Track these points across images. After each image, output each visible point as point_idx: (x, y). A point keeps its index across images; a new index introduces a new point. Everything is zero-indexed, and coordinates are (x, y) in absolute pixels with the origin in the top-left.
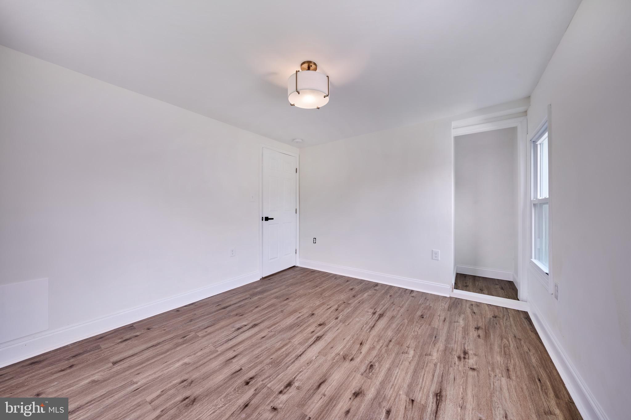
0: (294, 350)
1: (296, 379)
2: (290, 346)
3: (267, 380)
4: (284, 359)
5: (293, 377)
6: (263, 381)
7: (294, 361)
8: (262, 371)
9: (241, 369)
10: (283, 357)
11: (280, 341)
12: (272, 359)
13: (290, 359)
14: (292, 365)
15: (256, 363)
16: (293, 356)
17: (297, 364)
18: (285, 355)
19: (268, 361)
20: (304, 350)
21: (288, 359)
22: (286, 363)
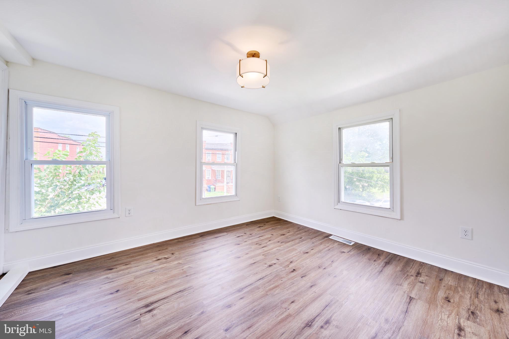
0: (264, 284)
1: (266, 267)
2: (267, 288)
3: (283, 269)
4: (273, 279)
5: (268, 268)
6: (286, 270)
7: (266, 276)
8: (287, 275)
9: (302, 277)
10: (274, 280)
11: (276, 294)
12: (282, 281)
13: (268, 278)
14: (267, 274)
15: (292, 280)
16: (266, 280)
17: (264, 274)
18: (272, 281)
19: (284, 280)
20: (256, 282)
21: (270, 278)
22: (271, 276)
